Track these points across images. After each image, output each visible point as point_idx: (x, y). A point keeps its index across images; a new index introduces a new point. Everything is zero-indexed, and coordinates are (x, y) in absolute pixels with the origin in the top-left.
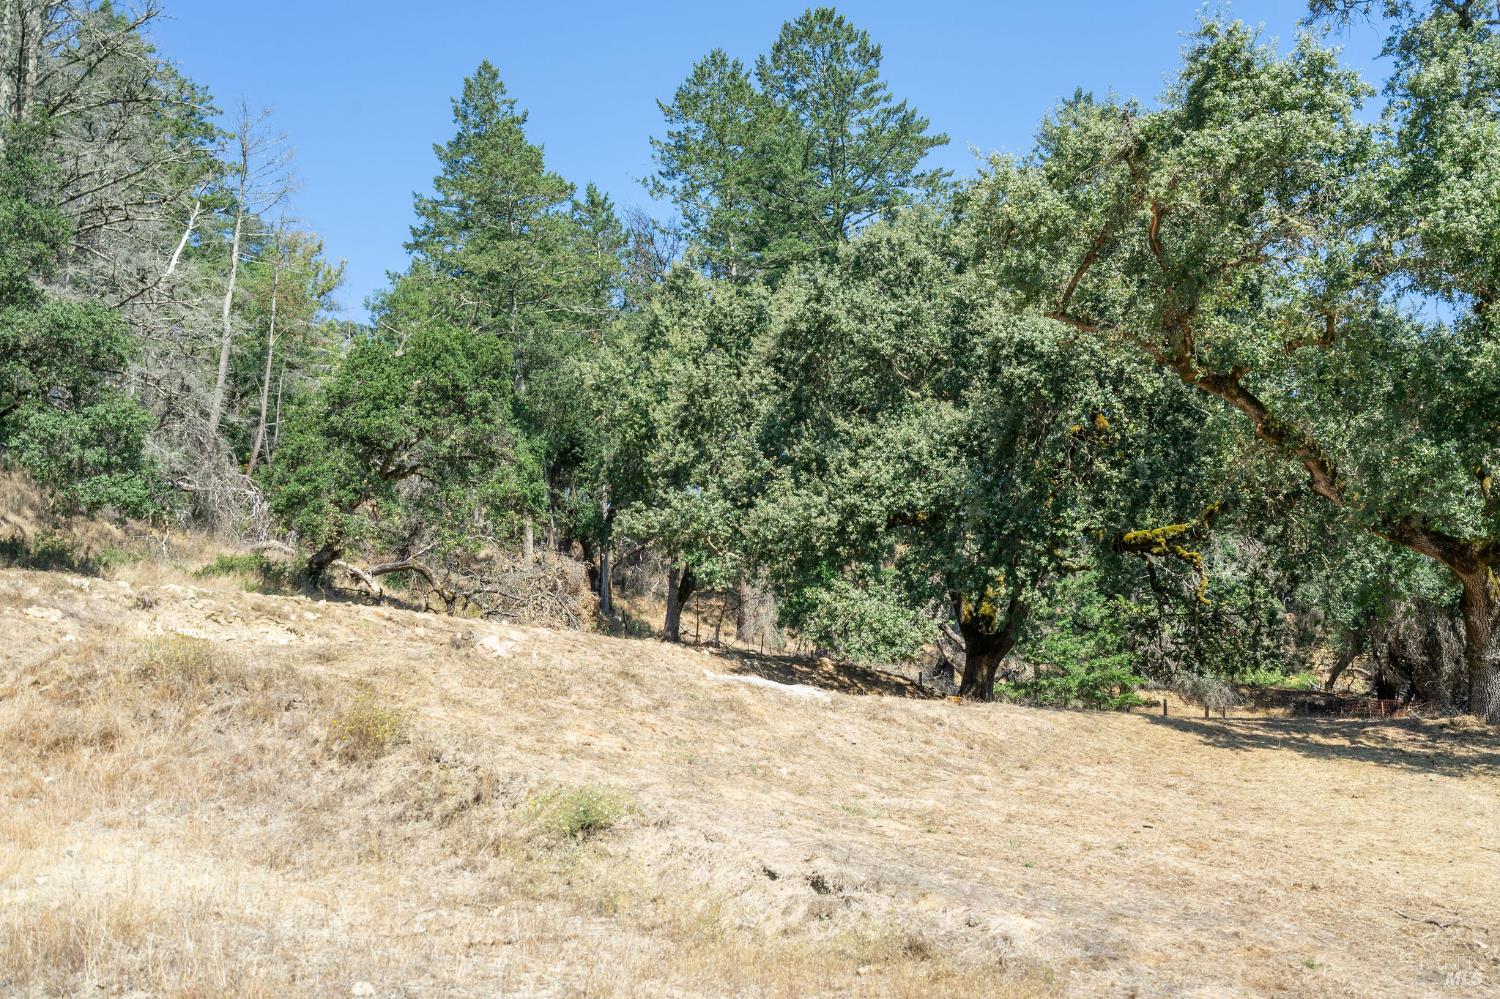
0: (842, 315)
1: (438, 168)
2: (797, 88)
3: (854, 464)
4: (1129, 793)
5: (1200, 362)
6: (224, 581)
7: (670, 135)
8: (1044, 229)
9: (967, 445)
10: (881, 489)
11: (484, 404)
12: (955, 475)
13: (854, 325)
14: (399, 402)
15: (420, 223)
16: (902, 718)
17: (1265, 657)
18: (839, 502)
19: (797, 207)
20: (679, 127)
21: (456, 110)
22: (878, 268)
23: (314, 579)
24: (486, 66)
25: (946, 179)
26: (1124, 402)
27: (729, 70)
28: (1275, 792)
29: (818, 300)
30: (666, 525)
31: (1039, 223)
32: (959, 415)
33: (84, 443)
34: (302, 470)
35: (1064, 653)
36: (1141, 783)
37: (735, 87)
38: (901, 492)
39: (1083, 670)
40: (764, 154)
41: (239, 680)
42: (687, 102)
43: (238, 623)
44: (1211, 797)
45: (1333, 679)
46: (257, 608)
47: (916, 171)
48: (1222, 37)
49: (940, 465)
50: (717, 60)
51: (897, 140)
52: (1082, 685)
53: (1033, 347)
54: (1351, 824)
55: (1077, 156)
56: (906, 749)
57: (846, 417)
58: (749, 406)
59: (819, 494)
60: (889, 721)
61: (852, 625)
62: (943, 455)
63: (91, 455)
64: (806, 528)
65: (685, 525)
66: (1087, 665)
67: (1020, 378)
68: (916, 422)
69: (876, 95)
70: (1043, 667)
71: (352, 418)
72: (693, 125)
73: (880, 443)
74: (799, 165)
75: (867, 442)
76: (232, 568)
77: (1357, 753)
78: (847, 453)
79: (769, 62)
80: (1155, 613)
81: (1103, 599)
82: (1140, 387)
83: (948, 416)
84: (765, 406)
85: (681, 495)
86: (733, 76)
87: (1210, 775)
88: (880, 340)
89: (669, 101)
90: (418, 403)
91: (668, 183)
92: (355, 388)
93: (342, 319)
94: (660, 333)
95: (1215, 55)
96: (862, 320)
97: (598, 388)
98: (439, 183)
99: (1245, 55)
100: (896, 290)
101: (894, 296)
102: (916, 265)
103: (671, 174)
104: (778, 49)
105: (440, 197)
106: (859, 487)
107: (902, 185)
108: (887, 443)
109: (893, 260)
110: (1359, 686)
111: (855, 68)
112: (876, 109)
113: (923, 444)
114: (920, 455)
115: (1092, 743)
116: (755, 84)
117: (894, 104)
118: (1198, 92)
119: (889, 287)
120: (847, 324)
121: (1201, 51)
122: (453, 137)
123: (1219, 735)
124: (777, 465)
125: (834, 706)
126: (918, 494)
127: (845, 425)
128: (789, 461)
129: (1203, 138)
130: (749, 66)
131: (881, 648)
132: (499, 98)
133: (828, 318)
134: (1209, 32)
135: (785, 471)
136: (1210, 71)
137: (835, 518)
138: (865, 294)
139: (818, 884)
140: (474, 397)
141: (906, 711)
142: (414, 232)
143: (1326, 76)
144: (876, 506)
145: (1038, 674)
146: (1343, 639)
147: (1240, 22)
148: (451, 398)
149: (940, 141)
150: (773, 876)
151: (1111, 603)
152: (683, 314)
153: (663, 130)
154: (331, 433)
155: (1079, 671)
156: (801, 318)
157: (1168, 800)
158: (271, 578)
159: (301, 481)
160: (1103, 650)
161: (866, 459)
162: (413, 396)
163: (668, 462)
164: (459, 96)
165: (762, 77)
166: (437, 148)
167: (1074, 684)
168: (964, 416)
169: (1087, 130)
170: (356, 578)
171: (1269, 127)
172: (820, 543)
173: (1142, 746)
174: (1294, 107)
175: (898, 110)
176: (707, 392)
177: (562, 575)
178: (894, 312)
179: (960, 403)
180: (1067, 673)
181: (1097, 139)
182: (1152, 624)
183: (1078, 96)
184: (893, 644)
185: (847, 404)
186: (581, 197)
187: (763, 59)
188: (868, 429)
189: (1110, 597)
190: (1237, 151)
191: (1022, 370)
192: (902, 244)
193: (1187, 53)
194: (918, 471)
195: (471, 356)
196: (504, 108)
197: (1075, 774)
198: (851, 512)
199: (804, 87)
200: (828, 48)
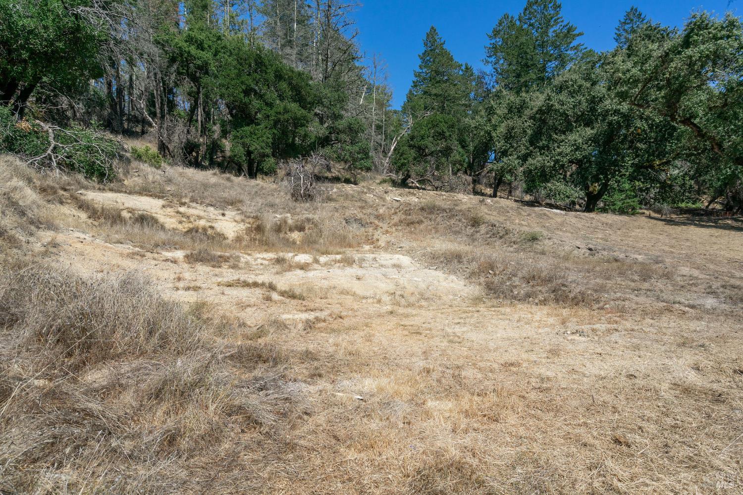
0: (556, 104)
1: (419, 62)
2: (532, 22)
3: (558, 147)
4: (650, 236)
5: (679, 116)
6: (385, 185)
7: (491, 44)
8: (631, 80)
9: (594, 140)
10: (567, 154)
11: (450, 136)
12: (590, 150)
13: (560, 107)
14: (428, 137)
15: (415, 79)
16: (584, 217)
17: (686, 199)
18: (554, 159)
19: (530, 63)
20: (493, 41)
21: (424, 43)
22: (568, 88)
23: (404, 184)
24: (432, 28)
25: (582, 47)
26: (648, 125)
27: (510, 20)
28: (692, 236)
29: (549, 100)
30: (502, 167)
31: (630, 78)
32: (592, 132)
33: (358, 153)
34: (405, 156)
36: (652, 233)
37: (512, 25)
38: (573, 155)
39: (621, 204)
40: (521, 47)
41: (444, 210)
42: (496, 33)
43: (405, 196)
44: (673, 237)
45: (709, 205)
46: (409, 193)
47: (572, 45)
48: (698, 18)
49: (585, 146)
50: (506, 17)
51: (566, 36)
53: (619, 110)
54: (715, 243)
55: (643, 56)
56: (587, 225)
58: (526, 131)
59: (548, 156)
60: (581, 218)
61: (557, 193)
62: (586, 144)
63: (359, 156)
64: (543, 167)
65: (508, 167)
66: (622, 202)
67: (615, 120)
68: (577, 134)
69: (559, 21)
71: (414, 142)
72: (498, 40)
74: (532, 49)
75: (563, 141)
76: (386, 182)
77: (716, 227)
78: (556, 145)
79: (522, 15)
80: (649, 186)
81: (629, 182)
82: (654, 120)
83: (589, 132)
84: (529, 132)
85: (507, 158)
86: (511, 21)
87: (672, 232)
88: (568, 111)
89: (490, 33)
90: (433, 137)
91: (490, 60)
92: (416, 133)
93: (393, 109)
95: (695, 24)
96: (562, 105)
97: (475, 127)
98: (420, 67)
99: (706, 22)
100: (574, 95)
101: (573, 97)
102: (580, 86)
103: (490, 56)
104: (526, 9)
105: (421, 71)
106: (560, 154)
107: (566, 51)
108: (569, 141)
109: (573, 85)
110: (718, 207)
111: (552, 12)
112: (558, 26)
113: (580, 141)
114: (579, 144)
115: (636, 224)
116: (518, 23)
117: (565, 23)
118: (688, 37)
119: (572, 94)
120: (557, 106)
121: (691, 23)
122: (423, 51)
123: (670, 222)
124: (535, 148)
125: (566, 215)
126: (578, 155)
127: (556, 136)
128: (539, 147)
129: (689, 52)
130: (516, 17)
131: (566, 199)
132: (436, 37)
133: (552, 105)
134: (694, 17)
135: (537, 150)
136: (692, 30)
137: (553, 163)
138: (563, 96)
139: (590, 249)
140: (447, 134)
141: (584, 216)
142: (414, 82)
143: (734, 26)
144: (565, 160)
145: (605, 205)
146: (715, 192)
147: (705, 11)
148: (441, 135)
149: (580, 34)
150: (579, 248)
151: (632, 183)
152: (500, 104)
153: (488, 43)
154: (410, 146)
156: (543, 106)
157: (661, 237)
158: (394, 183)
159: (405, 159)
160: (628, 197)
161: (562, 146)
162: (432, 135)
163: (501, 149)
164: (425, 39)
165: (520, 20)
166: (419, 56)
167: (617, 208)
168: (594, 131)
169: (648, 47)
170: (413, 183)
171: (711, 46)
172: (547, 170)
173: (650, 224)
174: (721, 38)
175: (567, 25)
176: (513, 128)
177: (466, 180)
178: (572, 102)
179: (593, 128)
180: (614, 205)
181: (651, 51)
182: (648, 189)
183: (632, 9)
184: (569, 198)
185: (555, 129)
186: (463, 68)
187: (521, 14)
188: (563, 137)
189: (631, 181)
190: (700, 55)
191: (616, 118)
192: (576, 80)
193: (686, 24)
194: (578, 149)
195: (446, 123)
196: (438, 40)
197: (634, 231)
198: (557, 162)
199: (534, 21)
200: (542, 6)
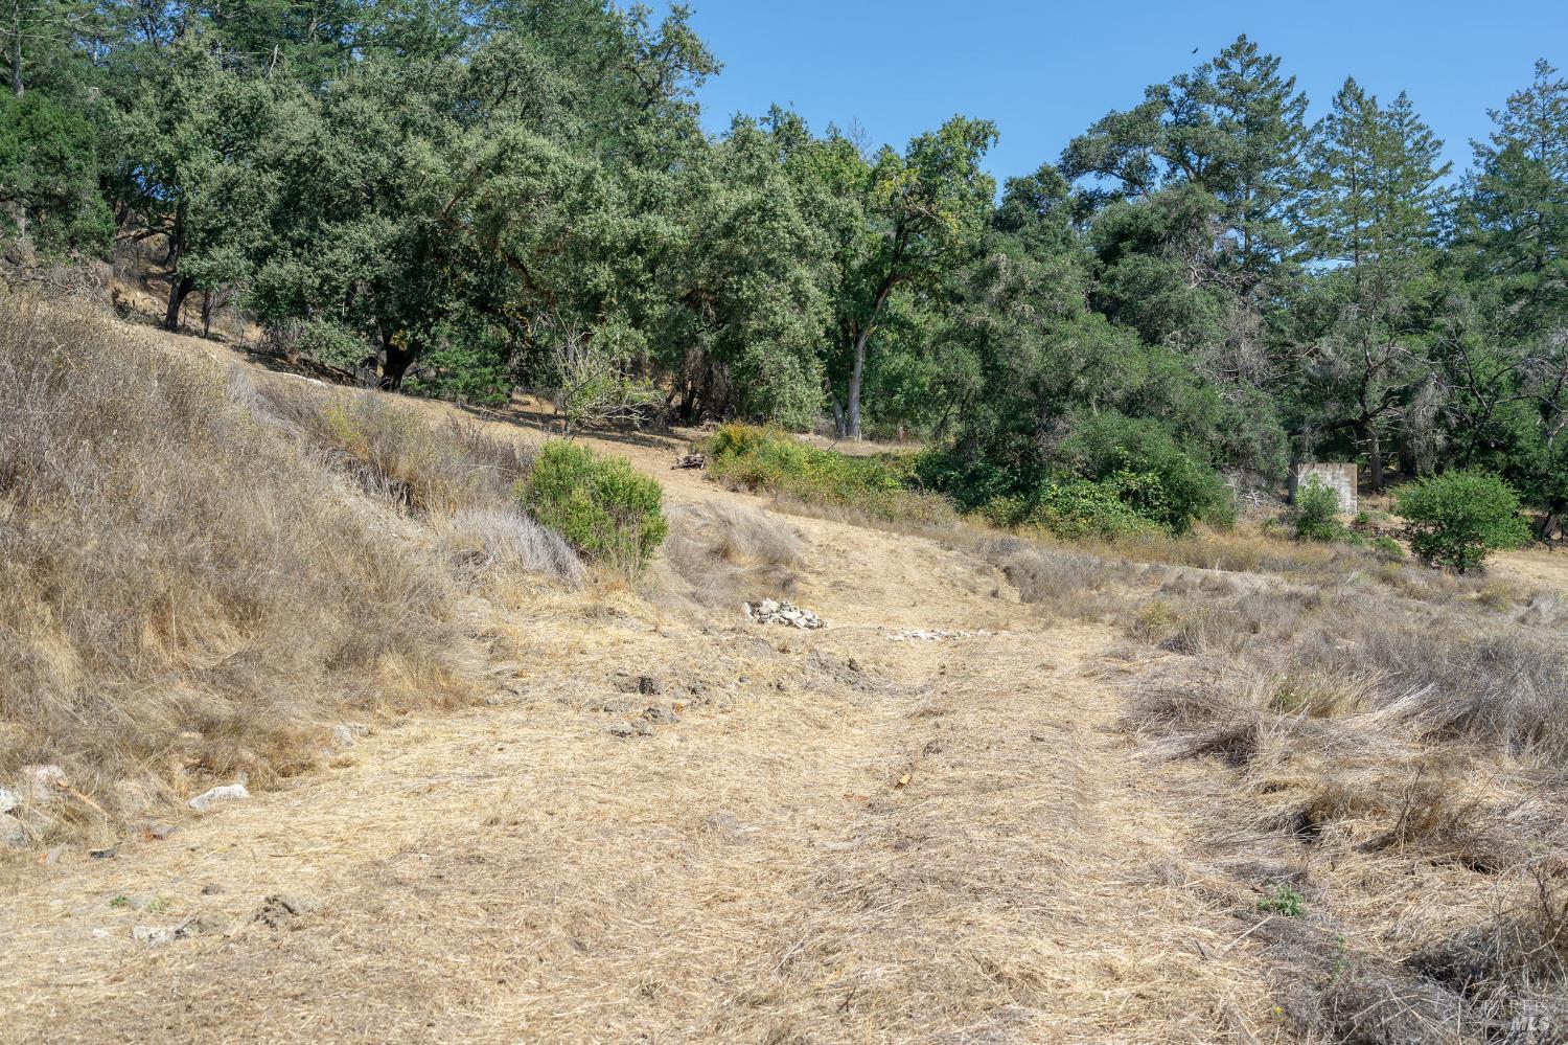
3: (331, 249)
9: (397, 245)
10: (346, 267)
11: (79, 168)
12: (386, 266)
13: (337, 165)
18: (320, 272)
35: (456, 362)
38: (357, 270)
39: (469, 375)
49: (380, 257)
52: (466, 386)
57: (328, 222)
58: (264, 195)
61: (324, 343)
62: (383, 252)
64: (299, 285)
66: (471, 372)
70: (442, 370)
73: (347, 238)
75: (338, 238)
78: (326, 242)
83: (390, 229)
84: (272, 198)
94: (181, 101)
96: (342, 163)
106: (333, 264)
108: (351, 239)
113: (372, 243)
114: (370, 249)
120: (332, 163)
124: (282, 240)
126: (367, 273)
127: (326, 226)
128: (291, 237)
133: (322, 159)
135: (288, 244)
137: (318, 281)
144: (341, 277)
145: (438, 375)
155: (465, 374)
161: (338, 247)
167: (461, 384)
172: (308, 292)
178: (362, 162)
180: (457, 376)
188: (340, 229)
194: (366, 259)
198: (326, 279)
